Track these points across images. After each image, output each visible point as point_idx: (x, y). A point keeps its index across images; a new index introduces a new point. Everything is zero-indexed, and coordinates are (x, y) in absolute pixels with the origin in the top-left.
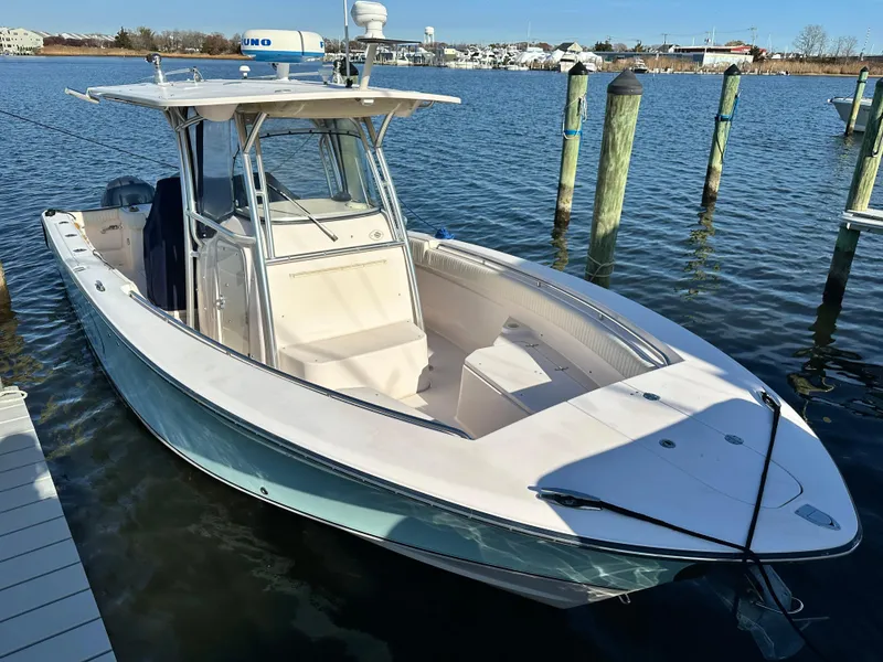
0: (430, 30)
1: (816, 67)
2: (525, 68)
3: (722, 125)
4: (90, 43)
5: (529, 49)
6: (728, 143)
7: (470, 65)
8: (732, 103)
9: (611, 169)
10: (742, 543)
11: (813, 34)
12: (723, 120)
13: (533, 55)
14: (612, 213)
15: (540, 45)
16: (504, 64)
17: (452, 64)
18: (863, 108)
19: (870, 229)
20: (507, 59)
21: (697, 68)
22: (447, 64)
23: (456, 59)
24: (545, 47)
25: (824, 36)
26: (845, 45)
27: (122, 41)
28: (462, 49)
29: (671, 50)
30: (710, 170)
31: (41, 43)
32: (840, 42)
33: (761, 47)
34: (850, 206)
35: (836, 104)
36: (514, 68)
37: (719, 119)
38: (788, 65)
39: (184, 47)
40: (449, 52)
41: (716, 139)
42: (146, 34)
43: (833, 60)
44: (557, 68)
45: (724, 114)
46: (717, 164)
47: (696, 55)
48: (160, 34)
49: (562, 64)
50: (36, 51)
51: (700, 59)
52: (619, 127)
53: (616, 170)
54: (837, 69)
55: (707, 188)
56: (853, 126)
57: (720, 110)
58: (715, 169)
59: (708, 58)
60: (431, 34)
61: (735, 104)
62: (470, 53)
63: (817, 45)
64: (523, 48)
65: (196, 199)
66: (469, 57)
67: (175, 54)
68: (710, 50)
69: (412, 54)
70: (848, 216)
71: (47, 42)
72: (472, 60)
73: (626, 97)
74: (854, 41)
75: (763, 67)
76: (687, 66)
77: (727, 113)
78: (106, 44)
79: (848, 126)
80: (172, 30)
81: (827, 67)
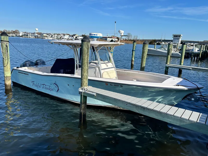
0: (37, 29)
5: (66, 35)
7: (51, 38)
8: (135, 47)
13: (67, 37)
15: (68, 34)
16: (60, 38)
19: (170, 67)
22: (45, 38)
23: (47, 37)
25: (131, 35)
28: (48, 34)
30: (132, 60)
32: (134, 36)
34: (166, 63)
37: (133, 51)
40: (44, 35)
41: (133, 54)
45: (134, 50)
52: (146, 49)
55: (132, 64)
57: (133, 49)
58: (133, 60)
60: (37, 30)
61: (136, 48)
62: (51, 35)
64: (64, 35)
69: (34, 35)
70: (167, 65)
72: (51, 37)
74: (137, 36)
77: (134, 49)
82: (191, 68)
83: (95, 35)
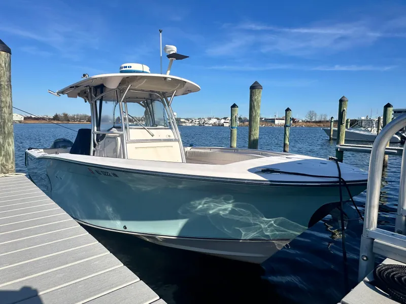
1: (315, 124)
2: (211, 125)
3: (287, 128)
4: (43, 119)
5: (212, 119)
6: (290, 134)
7: (191, 125)
9: (254, 115)
10: (337, 176)
11: (311, 114)
12: (287, 126)
13: (213, 121)
14: (256, 131)
15: (216, 118)
17: (184, 124)
18: (334, 131)
19: (347, 150)
20: (204, 123)
21: (273, 125)
22: (182, 124)
23: (185, 123)
24: (218, 119)
25: (316, 114)
26: (323, 117)
27: (56, 118)
28: (187, 119)
29: (263, 119)
30: (285, 144)
31: (23, 119)
32: (321, 116)
33: (295, 118)
34: (337, 143)
35: (324, 130)
36: (206, 125)
38: (305, 124)
39: (80, 120)
40: (182, 120)
41: (285, 133)
42: (66, 115)
43: (320, 122)
44: (223, 125)
46: (287, 142)
47: (273, 121)
48: (71, 115)
49: (225, 124)
50: (20, 122)
51: (274, 122)
52: (255, 100)
53: (256, 115)
54: (322, 125)
56: (332, 137)
59: (277, 122)
60: (176, 115)
62: (190, 121)
63: (314, 117)
64: (210, 119)
65: (97, 127)
66: (190, 122)
67: (76, 122)
68: (277, 119)
70: (338, 146)
71: (25, 118)
73: (257, 90)
75: (297, 124)
76: (269, 124)
77: (288, 124)
78: (49, 119)
79: (330, 137)
80: (76, 114)
81: (318, 124)
82: (396, 151)
83: (126, 67)
